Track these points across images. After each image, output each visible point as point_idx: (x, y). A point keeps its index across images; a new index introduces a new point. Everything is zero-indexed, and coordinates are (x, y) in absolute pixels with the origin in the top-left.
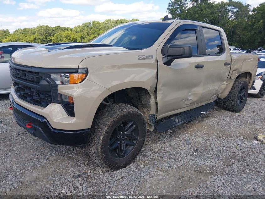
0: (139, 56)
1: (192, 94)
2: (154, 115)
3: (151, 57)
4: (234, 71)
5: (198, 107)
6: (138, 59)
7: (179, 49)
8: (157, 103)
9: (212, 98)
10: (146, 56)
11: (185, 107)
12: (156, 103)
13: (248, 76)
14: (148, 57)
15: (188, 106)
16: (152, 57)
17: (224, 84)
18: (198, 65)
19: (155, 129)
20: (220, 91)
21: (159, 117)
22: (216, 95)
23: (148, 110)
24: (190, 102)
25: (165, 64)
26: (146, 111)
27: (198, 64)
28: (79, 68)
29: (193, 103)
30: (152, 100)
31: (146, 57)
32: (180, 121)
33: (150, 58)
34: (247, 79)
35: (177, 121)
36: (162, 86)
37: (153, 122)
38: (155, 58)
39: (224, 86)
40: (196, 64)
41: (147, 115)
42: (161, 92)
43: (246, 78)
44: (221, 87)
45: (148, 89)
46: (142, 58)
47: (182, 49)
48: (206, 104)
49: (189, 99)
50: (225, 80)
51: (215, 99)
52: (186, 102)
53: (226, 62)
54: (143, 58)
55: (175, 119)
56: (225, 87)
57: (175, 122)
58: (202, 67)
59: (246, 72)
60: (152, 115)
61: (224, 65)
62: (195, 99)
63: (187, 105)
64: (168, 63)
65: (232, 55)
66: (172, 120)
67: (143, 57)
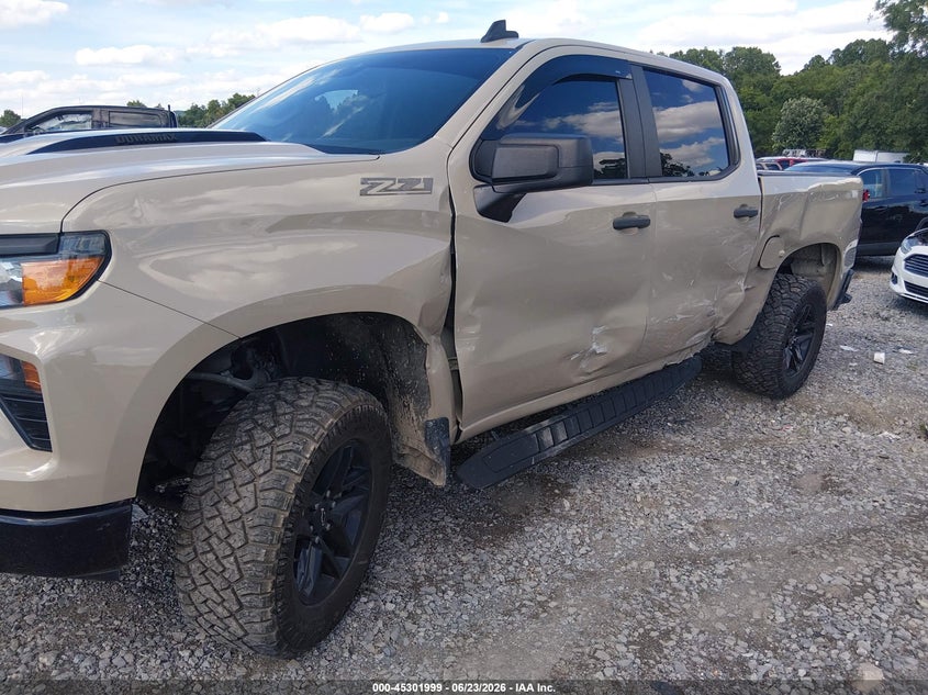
0: (364, 181)
1: (607, 333)
2: (445, 421)
3: (421, 186)
4: (773, 241)
5: (637, 380)
6: (363, 193)
7: (537, 149)
8: (456, 374)
9: (688, 344)
10: (399, 182)
11: (580, 384)
12: (452, 372)
13: (826, 255)
14: (408, 186)
15: (593, 376)
16: (429, 183)
17: (737, 289)
18: (627, 218)
19: (453, 477)
20: (721, 315)
21: (468, 429)
22: (705, 333)
23: (417, 401)
24: (602, 361)
25: (485, 212)
26: (411, 405)
27: (626, 214)
28: (61, 234)
29: (613, 366)
30: (436, 364)
31: (398, 186)
32: (562, 436)
33: (417, 187)
34: (824, 270)
35: (547, 437)
36: (478, 303)
37: (442, 449)
38: (439, 189)
39: (737, 297)
40: (620, 215)
41: (415, 423)
42: (473, 330)
43: (820, 263)
44: (726, 299)
45: (414, 320)
46: (380, 187)
47: (549, 149)
48: (666, 367)
49: (594, 352)
50: (742, 274)
51: (704, 345)
52: (583, 365)
53: (743, 206)
54: (386, 189)
55: (539, 433)
56: (741, 300)
57: (540, 443)
58: (643, 224)
59: (820, 244)
60: (436, 422)
61: (736, 216)
62: (621, 350)
63: (589, 374)
64: (499, 210)
65: (762, 178)
66: (527, 436)
67: (387, 183)
